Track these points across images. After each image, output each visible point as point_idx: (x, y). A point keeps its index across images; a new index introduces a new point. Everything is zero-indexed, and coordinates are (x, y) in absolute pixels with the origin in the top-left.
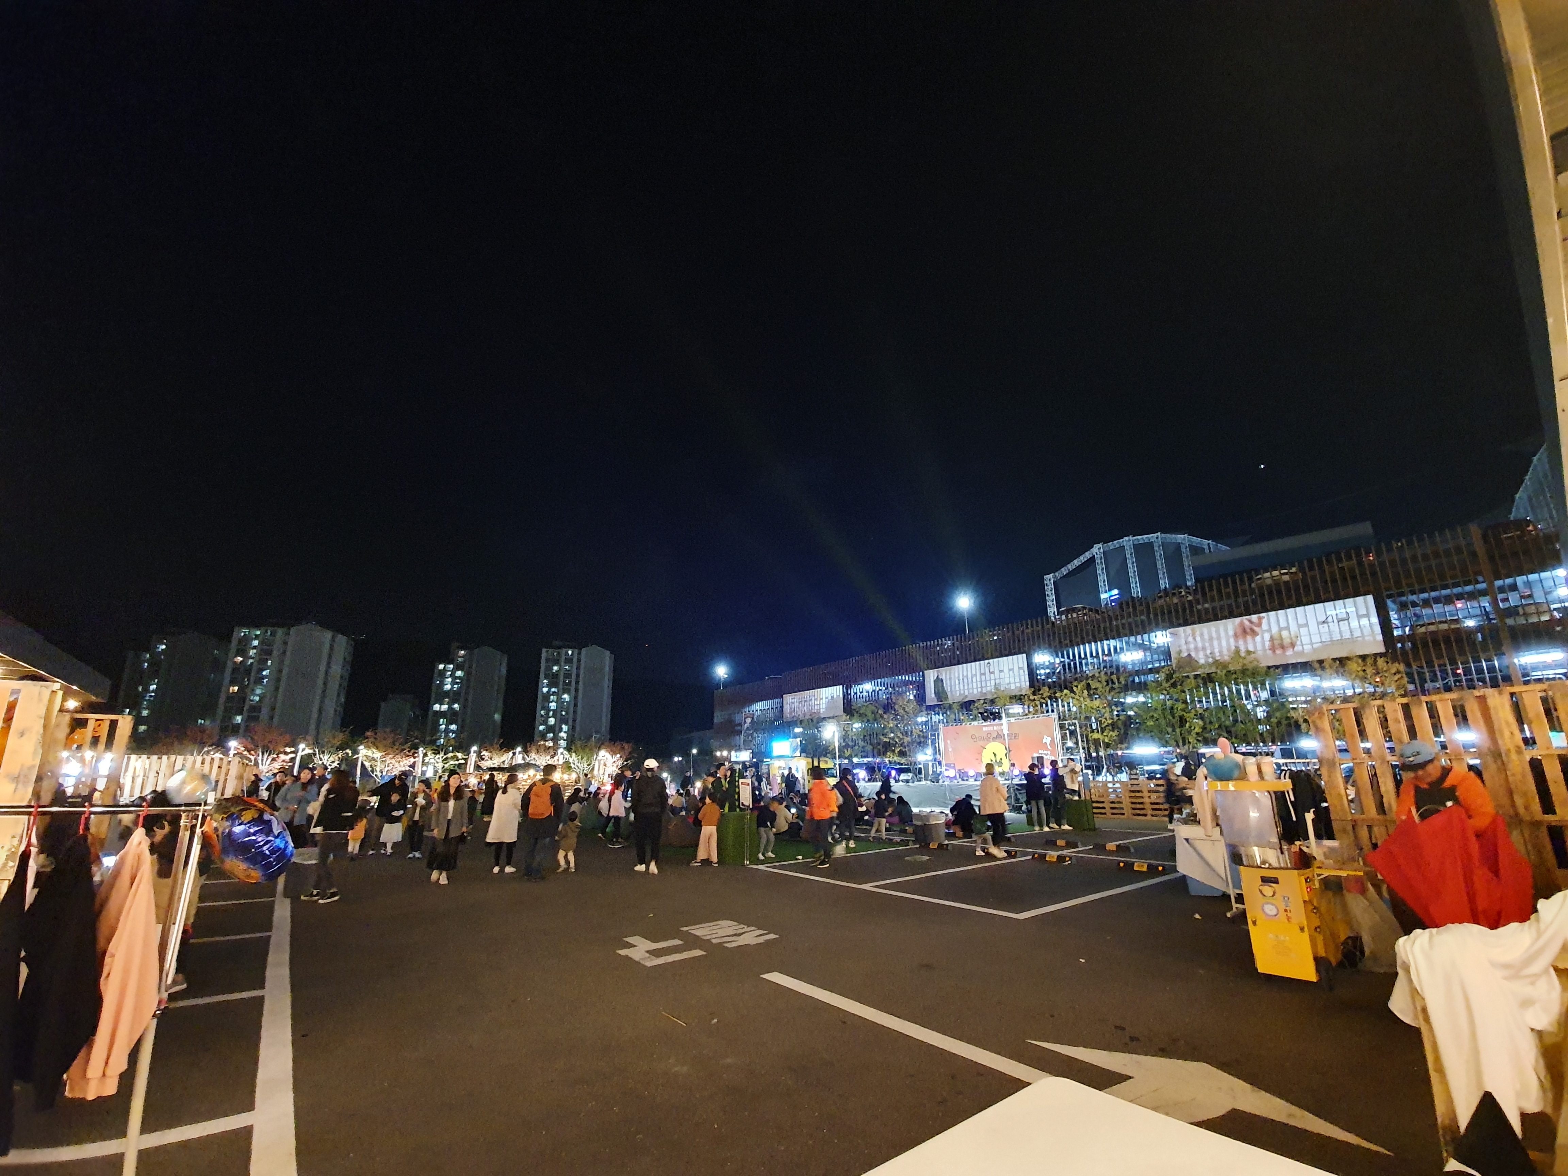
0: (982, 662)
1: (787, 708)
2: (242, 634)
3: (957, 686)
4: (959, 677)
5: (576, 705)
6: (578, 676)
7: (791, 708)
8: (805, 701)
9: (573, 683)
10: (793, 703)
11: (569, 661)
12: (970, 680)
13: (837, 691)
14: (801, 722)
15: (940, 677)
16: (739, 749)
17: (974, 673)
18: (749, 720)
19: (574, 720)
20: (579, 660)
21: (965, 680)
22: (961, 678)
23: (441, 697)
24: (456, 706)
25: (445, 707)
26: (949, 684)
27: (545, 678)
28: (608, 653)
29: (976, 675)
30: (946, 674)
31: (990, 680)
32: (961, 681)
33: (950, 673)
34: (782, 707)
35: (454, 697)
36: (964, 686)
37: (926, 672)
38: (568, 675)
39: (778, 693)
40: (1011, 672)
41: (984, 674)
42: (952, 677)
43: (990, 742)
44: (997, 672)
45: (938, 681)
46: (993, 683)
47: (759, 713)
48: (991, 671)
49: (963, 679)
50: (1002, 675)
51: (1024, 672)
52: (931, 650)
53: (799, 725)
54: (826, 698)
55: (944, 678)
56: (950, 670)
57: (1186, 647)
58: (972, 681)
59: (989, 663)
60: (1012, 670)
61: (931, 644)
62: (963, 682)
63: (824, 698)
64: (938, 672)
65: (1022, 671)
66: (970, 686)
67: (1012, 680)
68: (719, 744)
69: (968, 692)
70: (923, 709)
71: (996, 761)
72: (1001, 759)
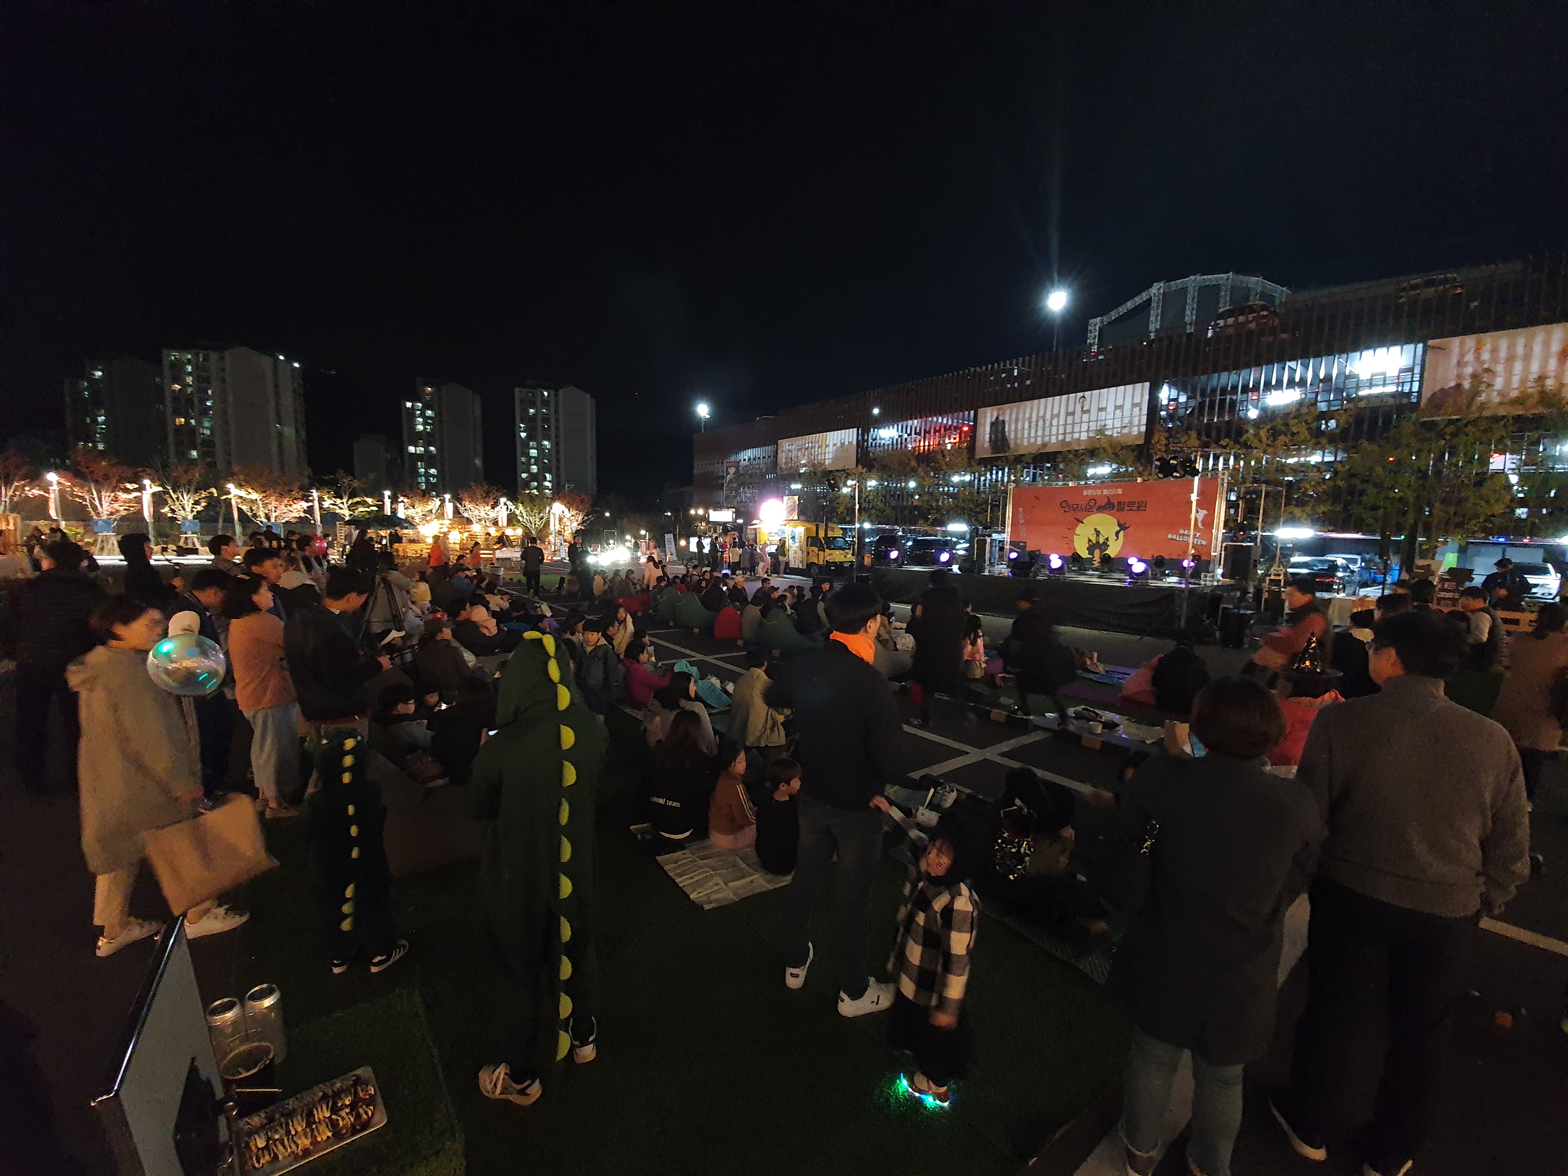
0: (1072, 396)
1: (782, 458)
2: (173, 357)
3: (1026, 432)
4: (1031, 417)
5: (558, 452)
6: (557, 420)
7: (788, 458)
8: (806, 449)
9: (553, 428)
10: (790, 451)
11: (545, 403)
12: (1048, 423)
13: (849, 436)
14: (800, 475)
15: (1001, 418)
16: (718, 507)
17: (1056, 412)
18: (732, 470)
19: (558, 469)
20: (557, 403)
21: (1041, 423)
22: (1034, 419)
23: (415, 438)
24: (432, 448)
25: (420, 450)
26: (1013, 428)
27: (522, 422)
28: (588, 396)
29: (1058, 415)
30: (1011, 414)
31: (1081, 422)
32: (1033, 425)
33: (1018, 413)
34: (776, 456)
35: (427, 439)
36: (1037, 431)
37: (980, 410)
38: (546, 419)
39: (771, 439)
40: (1118, 412)
41: (1073, 414)
42: (1020, 417)
43: (1093, 513)
44: (1094, 410)
45: (998, 426)
46: (1084, 427)
47: (747, 463)
48: (1085, 409)
49: (1037, 421)
50: (1102, 415)
51: (1141, 409)
52: (992, 378)
53: (797, 478)
54: (834, 445)
55: (1007, 419)
56: (1019, 407)
57: (1455, 372)
58: (1051, 423)
59: (1084, 397)
60: (1121, 407)
61: (992, 368)
62: (1037, 425)
63: (831, 445)
64: (999, 410)
65: (1138, 408)
66: (1047, 432)
67: (1118, 424)
68: (695, 499)
69: (1043, 440)
70: (973, 463)
71: (1098, 542)
72: (1107, 539)
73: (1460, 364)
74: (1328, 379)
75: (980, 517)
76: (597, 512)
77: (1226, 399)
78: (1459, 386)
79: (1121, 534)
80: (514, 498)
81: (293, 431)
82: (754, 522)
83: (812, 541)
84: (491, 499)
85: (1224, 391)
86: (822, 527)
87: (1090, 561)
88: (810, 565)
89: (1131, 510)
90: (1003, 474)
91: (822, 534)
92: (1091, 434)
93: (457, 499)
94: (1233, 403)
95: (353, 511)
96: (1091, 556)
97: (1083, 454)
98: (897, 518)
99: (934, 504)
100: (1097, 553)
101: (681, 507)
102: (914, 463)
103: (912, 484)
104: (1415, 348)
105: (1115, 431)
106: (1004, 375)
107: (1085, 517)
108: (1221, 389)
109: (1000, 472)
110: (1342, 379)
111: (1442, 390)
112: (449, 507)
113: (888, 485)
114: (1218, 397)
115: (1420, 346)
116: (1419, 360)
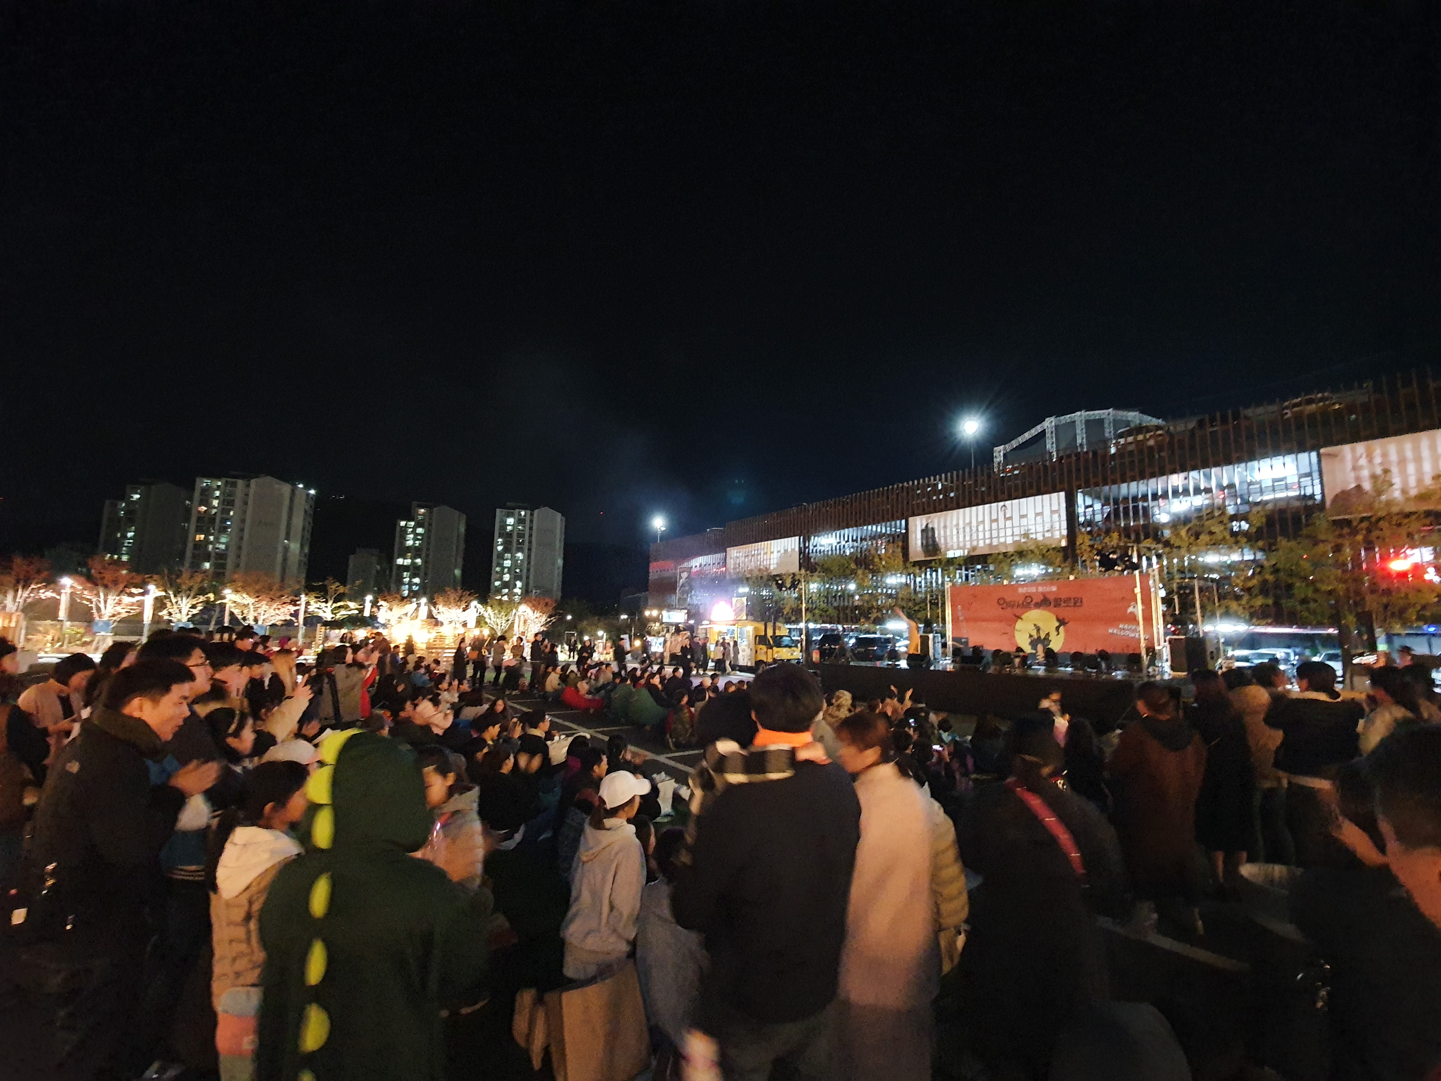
0: (994, 505)
1: (731, 564)
2: (205, 484)
3: (955, 538)
4: (958, 525)
5: (529, 563)
6: (531, 535)
7: (735, 564)
8: (753, 556)
9: (527, 542)
10: (737, 557)
11: (522, 521)
12: (974, 529)
13: (791, 544)
14: (747, 579)
15: (930, 526)
16: (670, 608)
17: (980, 519)
18: (685, 575)
19: (528, 578)
20: (531, 521)
21: (968, 529)
22: (961, 526)
23: (404, 552)
24: (419, 561)
25: (407, 562)
26: (942, 534)
27: (500, 537)
28: (559, 516)
29: (983, 522)
30: (939, 522)
31: (1005, 528)
32: (961, 531)
33: (946, 520)
34: (725, 562)
35: (416, 552)
36: (964, 536)
37: (911, 519)
38: (521, 535)
39: (721, 546)
40: (1039, 518)
41: (997, 520)
42: (948, 524)
43: (1030, 609)
44: (1016, 517)
45: (928, 532)
46: (1009, 532)
47: (698, 568)
48: (1007, 516)
49: (964, 528)
50: (1024, 521)
51: (1059, 516)
52: (919, 492)
53: (745, 582)
54: (778, 552)
55: (936, 526)
56: (946, 516)
57: (1352, 475)
58: (977, 530)
59: (1004, 506)
60: (1041, 514)
61: (918, 483)
62: (964, 531)
63: (775, 552)
64: (927, 519)
65: (1057, 515)
66: (974, 537)
67: (1040, 529)
68: (650, 602)
69: (971, 544)
70: (908, 565)
71: (1039, 638)
72: (1048, 634)
73: (1355, 468)
74: (1231, 486)
75: (919, 615)
76: (560, 614)
77: (1138, 506)
78: (1359, 487)
79: (1061, 629)
80: (484, 600)
81: (298, 546)
82: (704, 623)
83: (761, 640)
84: (463, 602)
85: (1135, 499)
86: (770, 626)
87: (1034, 656)
88: (759, 663)
89: (1067, 606)
90: (937, 575)
91: (770, 633)
92: (1017, 538)
93: (432, 602)
94: (1145, 510)
95: (335, 614)
96: (1034, 651)
97: (1012, 555)
98: (839, 618)
99: (874, 604)
100: (1040, 647)
101: (635, 610)
102: (853, 566)
103: (852, 587)
104: (1309, 456)
105: (1038, 535)
106: (929, 489)
107: (1023, 613)
108: (1133, 498)
109: (934, 574)
110: (1245, 486)
111: (1343, 492)
112: (424, 610)
113: (829, 588)
114: (1131, 505)
115: (1314, 455)
116: (1315, 467)
